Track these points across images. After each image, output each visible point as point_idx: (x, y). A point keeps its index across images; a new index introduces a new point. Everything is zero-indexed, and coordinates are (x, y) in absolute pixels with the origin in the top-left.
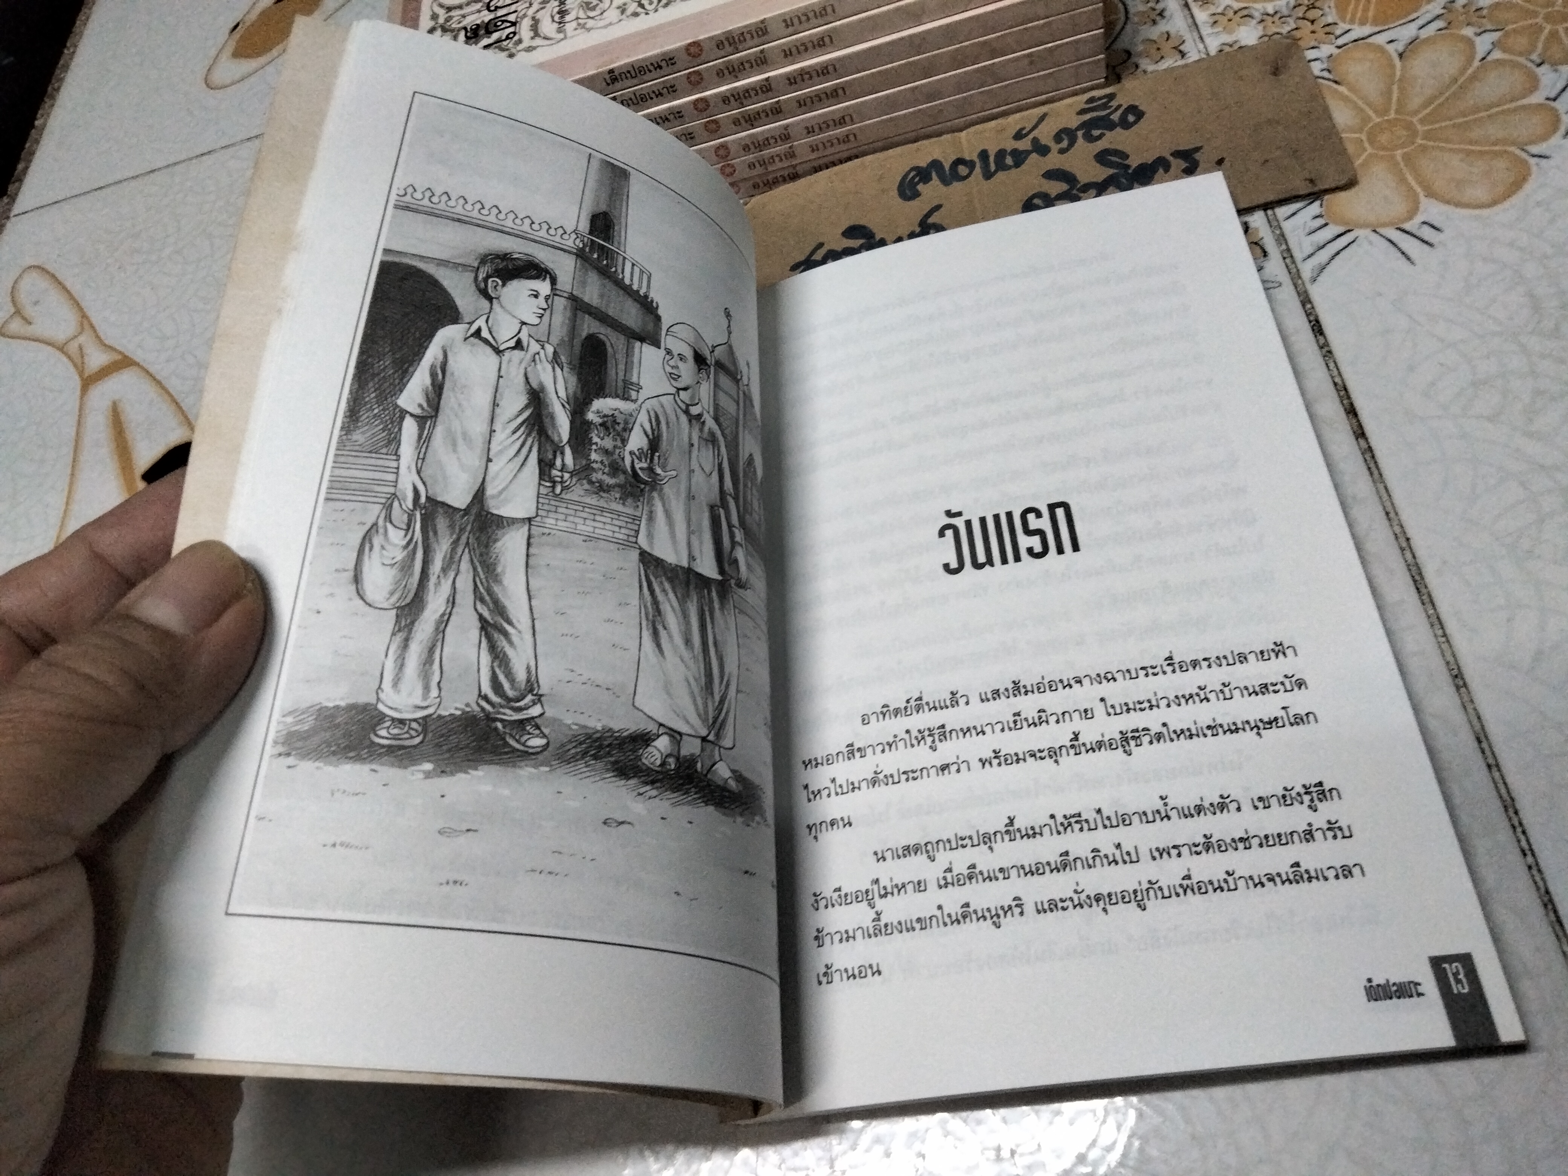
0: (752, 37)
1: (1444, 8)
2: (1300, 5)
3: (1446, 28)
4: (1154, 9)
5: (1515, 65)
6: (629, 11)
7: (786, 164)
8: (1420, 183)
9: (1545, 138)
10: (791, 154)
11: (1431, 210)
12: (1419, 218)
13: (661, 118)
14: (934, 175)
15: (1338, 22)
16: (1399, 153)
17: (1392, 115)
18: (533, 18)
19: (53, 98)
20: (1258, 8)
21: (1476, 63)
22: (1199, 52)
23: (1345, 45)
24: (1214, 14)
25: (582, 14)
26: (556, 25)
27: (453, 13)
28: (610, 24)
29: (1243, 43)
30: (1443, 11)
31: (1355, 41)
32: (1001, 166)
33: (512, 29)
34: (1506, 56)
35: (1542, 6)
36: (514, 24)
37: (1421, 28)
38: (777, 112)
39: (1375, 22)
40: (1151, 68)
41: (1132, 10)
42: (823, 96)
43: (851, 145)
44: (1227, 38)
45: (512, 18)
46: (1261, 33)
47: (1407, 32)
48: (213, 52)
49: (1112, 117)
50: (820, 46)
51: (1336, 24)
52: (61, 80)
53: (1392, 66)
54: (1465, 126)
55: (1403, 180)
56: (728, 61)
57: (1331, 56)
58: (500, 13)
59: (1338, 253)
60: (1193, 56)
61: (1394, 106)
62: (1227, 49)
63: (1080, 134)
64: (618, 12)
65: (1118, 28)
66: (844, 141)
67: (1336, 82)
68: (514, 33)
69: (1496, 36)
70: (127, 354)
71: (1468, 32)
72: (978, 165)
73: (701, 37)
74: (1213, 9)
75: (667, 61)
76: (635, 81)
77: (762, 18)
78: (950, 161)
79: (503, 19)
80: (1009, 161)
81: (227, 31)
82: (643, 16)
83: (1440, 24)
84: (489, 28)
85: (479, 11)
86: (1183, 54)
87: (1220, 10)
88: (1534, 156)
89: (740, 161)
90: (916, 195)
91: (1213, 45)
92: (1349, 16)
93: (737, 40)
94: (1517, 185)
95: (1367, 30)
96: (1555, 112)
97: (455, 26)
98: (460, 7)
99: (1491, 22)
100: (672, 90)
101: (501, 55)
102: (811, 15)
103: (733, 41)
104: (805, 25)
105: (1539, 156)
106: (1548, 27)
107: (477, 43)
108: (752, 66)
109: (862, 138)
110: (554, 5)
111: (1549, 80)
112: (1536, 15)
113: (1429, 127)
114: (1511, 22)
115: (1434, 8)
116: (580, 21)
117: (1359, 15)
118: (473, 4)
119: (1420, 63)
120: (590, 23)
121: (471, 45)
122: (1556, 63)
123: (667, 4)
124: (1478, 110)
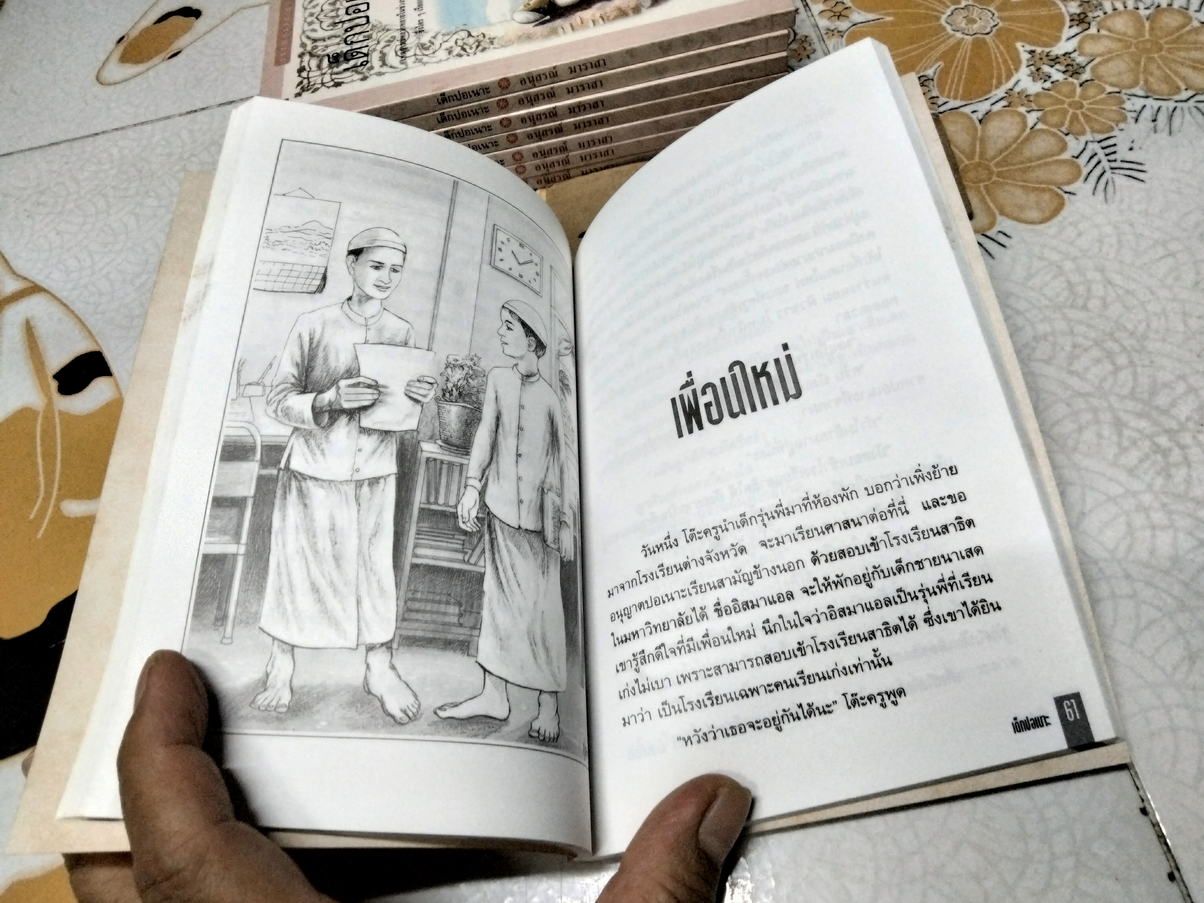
0: (546, 77)
1: (1006, 93)
3: (1008, 106)
5: (1054, 135)
6: (455, 53)
8: (996, 205)
9: (1069, 183)
10: (567, 161)
11: (1004, 224)
12: (997, 228)
15: (939, 96)
16: (982, 185)
17: (977, 159)
18: (381, 52)
21: (1028, 131)
23: (945, 111)
25: (418, 52)
26: (399, 59)
27: (318, 44)
28: (441, 61)
30: (1006, 95)
31: (952, 109)
33: (365, 59)
34: (1046, 127)
35: (1067, 97)
36: (366, 55)
37: (993, 104)
38: (559, 131)
39: (962, 99)
42: (593, 122)
43: (610, 157)
45: (365, 50)
47: (983, 107)
48: (103, 57)
50: (593, 87)
51: (937, 97)
53: (976, 129)
54: (1025, 170)
55: (985, 202)
56: (527, 93)
58: (355, 46)
61: (978, 154)
64: (446, 53)
66: (605, 155)
68: (367, 62)
69: (1039, 114)
70: (38, 283)
71: (1022, 110)
73: (509, 76)
75: (484, 90)
76: (460, 102)
77: (554, 65)
79: (358, 50)
81: (114, 42)
82: (465, 56)
83: (1004, 103)
84: (347, 57)
85: (338, 44)
88: (1066, 192)
89: (530, 164)
92: (946, 93)
93: (535, 79)
94: (1060, 207)
95: (958, 103)
96: (1078, 167)
97: (320, 53)
98: (324, 40)
99: (1036, 105)
100: (485, 111)
101: (357, 77)
102: (589, 65)
103: (532, 79)
104: (584, 72)
105: (1070, 193)
106: (1071, 111)
107: (337, 67)
108: (544, 98)
109: (617, 153)
110: (397, 44)
111: (1074, 145)
112: (1063, 102)
113: (1000, 169)
114: (1048, 105)
115: (1000, 92)
116: (418, 57)
117: (952, 94)
118: (334, 38)
119: (994, 128)
120: (425, 59)
121: (332, 68)
122: (1078, 134)
123: (484, 50)
124: (1031, 161)
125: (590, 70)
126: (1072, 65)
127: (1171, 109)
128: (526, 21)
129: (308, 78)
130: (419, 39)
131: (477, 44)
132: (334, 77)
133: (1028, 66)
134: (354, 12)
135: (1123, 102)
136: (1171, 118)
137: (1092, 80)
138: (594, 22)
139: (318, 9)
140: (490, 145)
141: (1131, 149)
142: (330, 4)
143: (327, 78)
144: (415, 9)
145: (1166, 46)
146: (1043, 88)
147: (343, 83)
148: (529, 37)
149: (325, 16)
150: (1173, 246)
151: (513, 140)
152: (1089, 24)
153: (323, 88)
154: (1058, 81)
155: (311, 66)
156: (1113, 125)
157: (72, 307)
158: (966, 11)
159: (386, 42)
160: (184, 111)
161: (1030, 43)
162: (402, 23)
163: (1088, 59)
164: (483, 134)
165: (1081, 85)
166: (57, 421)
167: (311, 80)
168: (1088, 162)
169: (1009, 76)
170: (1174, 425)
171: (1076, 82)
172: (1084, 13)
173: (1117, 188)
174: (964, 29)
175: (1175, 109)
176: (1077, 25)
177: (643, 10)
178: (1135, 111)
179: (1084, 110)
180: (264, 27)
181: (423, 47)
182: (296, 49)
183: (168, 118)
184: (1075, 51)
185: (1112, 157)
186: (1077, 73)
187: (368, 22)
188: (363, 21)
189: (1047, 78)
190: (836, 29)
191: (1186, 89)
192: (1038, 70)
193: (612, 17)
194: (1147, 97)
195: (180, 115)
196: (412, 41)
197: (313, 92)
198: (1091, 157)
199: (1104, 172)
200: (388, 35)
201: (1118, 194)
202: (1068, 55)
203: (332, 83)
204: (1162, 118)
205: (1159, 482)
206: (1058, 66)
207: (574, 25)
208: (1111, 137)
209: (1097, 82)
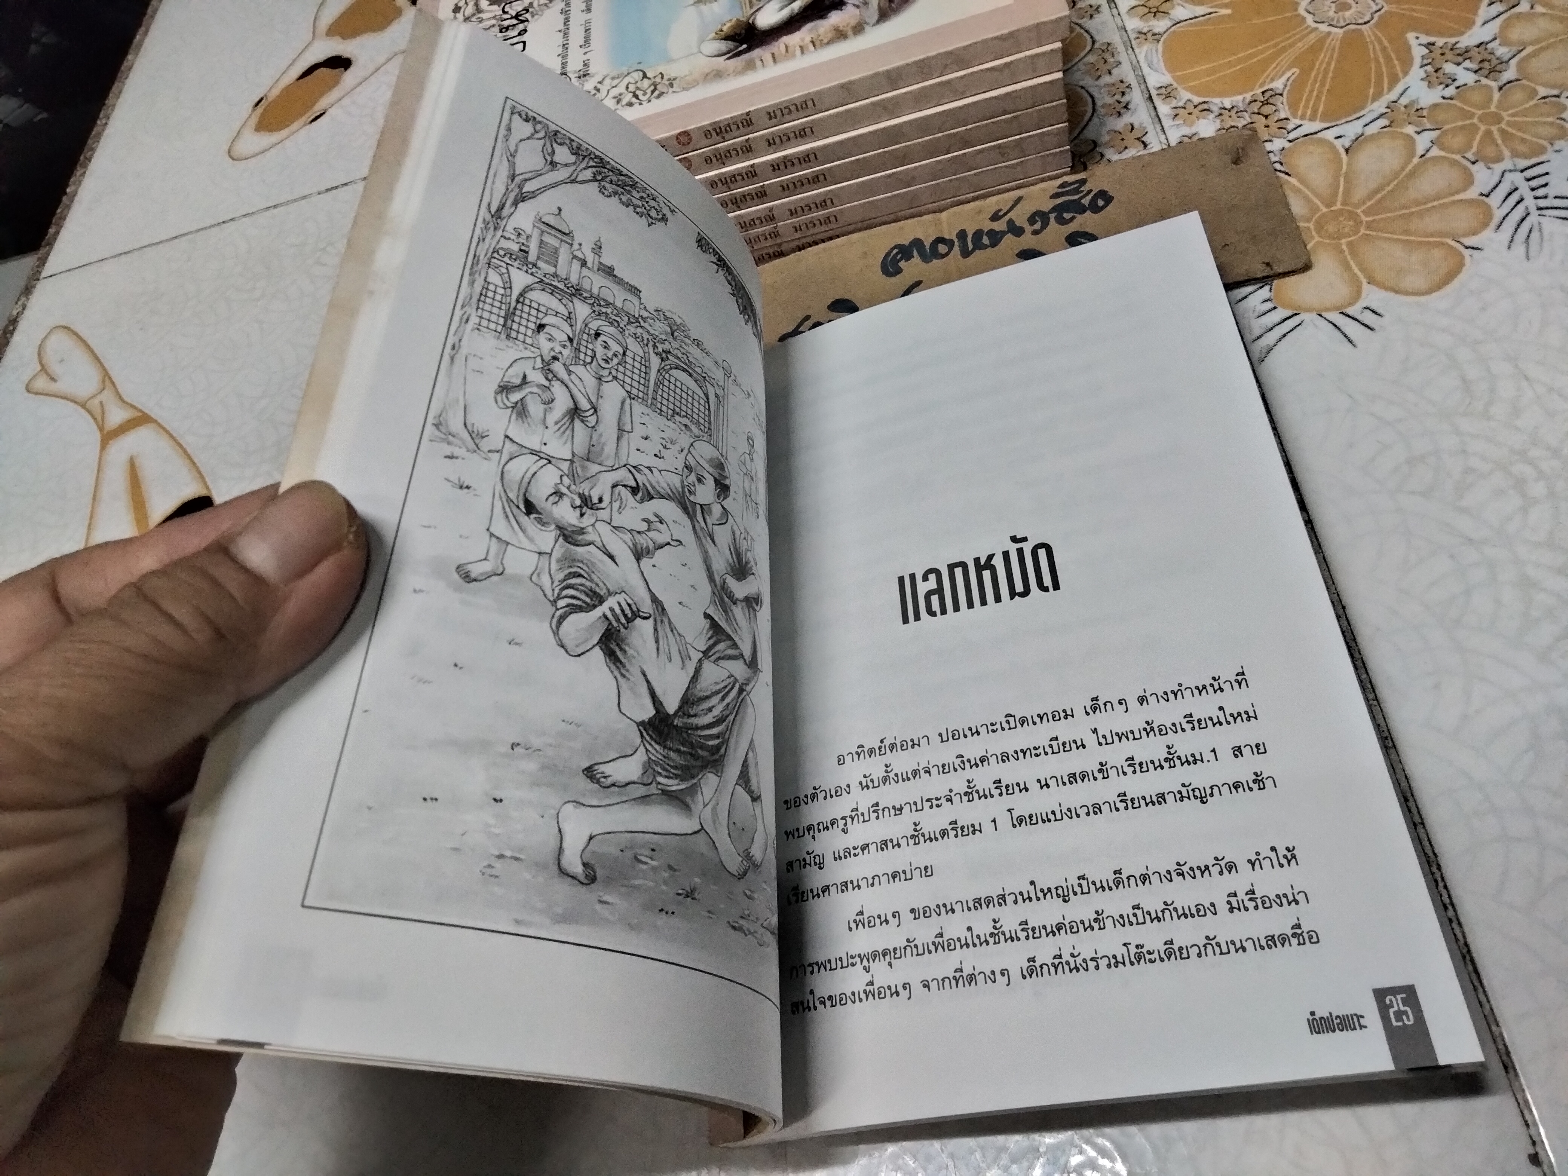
0: (738, 128)
1: (1388, 107)
2: (1255, 101)
3: (1388, 126)
4: (1119, 102)
5: (1454, 163)
6: (624, 102)
7: (770, 243)
8: (1363, 270)
9: (1474, 232)
10: (775, 234)
11: (1373, 296)
12: (1361, 304)
14: (915, 253)
15: (1290, 117)
16: (1344, 242)
17: (1338, 206)
19: (85, 166)
20: (1216, 102)
21: (1416, 160)
22: (1161, 142)
23: (1297, 139)
24: (1175, 108)
29: (1202, 136)
30: (1387, 110)
31: (1306, 135)
32: (978, 245)
34: (1443, 153)
35: (1478, 107)
37: (1365, 126)
38: (762, 195)
39: (1322, 121)
40: (1115, 157)
41: (1099, 103)
42: (805, 181)
43: (832, 226)
44: (1187, 131)
46: (1219, 127)
47: (1352, 130)
48: (238, 125)
49: (1083, 201)
50: (801, 136)
51: (1287, 119)
52: (93, 150)
53: (1341, 160)
54: (1407, 217)
55: (1347, 267)
56: (715, 149)
57: (1283, 149)
59: (1284, 336)
60: (1155, 146)
61: (1340, 198)
62: (1186, 140)
63: (1052, 216)
64: (614, 101)
65: (1086, 118)
66: (825, 223)
67: (1287, 174)
69: (1434, 135)
70: (147, 411)
71: (1410, 130)
72: (957, 244)
73: (689, 128)
74: (1174, 103)
77: (747, 110)
78: (931, 240)
80: (986, 240)
81: (251, 108)
82: (637, 106)
83: (1383, 122)
86: (1145, 145)
87: (1181, 104)
88: (1467, 248)
90: (899, 271)
91: (1174, 137)
92: (1300, 113)
93: (724, 131)
94: (1457, 269)
95: (1316, 126)
96: (1488, 207)
99: (1431, 121)
102: (793, 107)
103: (720, 130)
104: (787, 117)
105: (1473, 248)
106: (1483, 128)
108: (738, 153)
109: (842, 220)
111: (1483, 177)
112: (1471, 116)
113: (1371, 218)
114: (1449, 122)
115: (1379, 107)
117: (1309, 113)
119: (1365, 159)
122: (1490, 161)
123: (661, 94)
124: (1417, 203)
125: (794, 113)
126: (1489, 61)
128: (716, 53)
130: (583, 84)
131: (652, 88)
133: (1422, 66)
135: (1562, 109)
137: (1519, 80)
138: (802, 48)
144: (581, 47)
146: (1444, 98)
148: (718, 75)
154: (1465, 84)
156: (1547, 144)
160: (323, 189)
161: (1428, 33)
162: (564, 65)
163: (1514, 49)
165: (1500, 88)
168: (1505, 200)
169: (1394, 80)
171: (1494, 85)
173: (1546, 237)
174: (1333, 19)
177: (867, 28)
179: (1503, 125)
183: (304, 198)
184: (1495, 39)
185: (1540, 192)
186: (1495, 71)
189: (1450, 81)
190: (1149, 31)
192: (1437, 70)
193: (825, 41)
195: (319, 194)
198: (1509, 194)
199: (1528, 214)
201: (1546, 245)
202: (1484, 46)
206: (1467, 64)
207: (776, 54)
208: (1542, 163)
209: (1524, 82)
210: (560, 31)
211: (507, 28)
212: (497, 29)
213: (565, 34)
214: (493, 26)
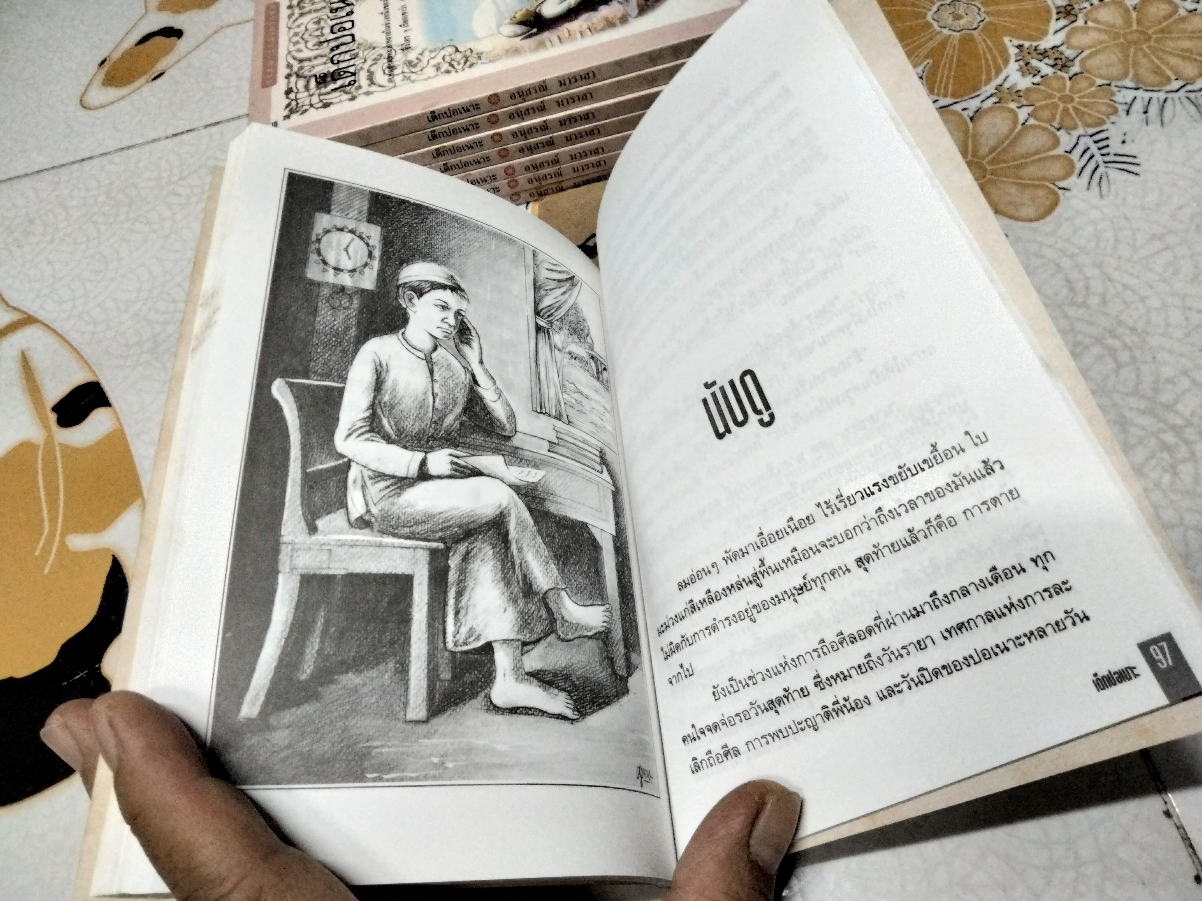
0: (536, 92)
1: (996, 89)
3: (998, 102)
5: (1044, 129)
6: (443, 69)
7: (555, 180)
9: (1062, 178)
10: (559, 174)
13: (467, 146)
17: (970, 158)
18: (368, 71)
21: (1019, 127)
25: (406, 69)
26: (387, 77)
27: (305, 64)
28: (429, 78)
30: (996, 91)
31: (942, 107)
33: (353, 78)
34: (1038, 123)
35: (1057, 91)
36: (354, 74)
37: (983, 101)
38: (550, 144)
39: (954, 95)
42: (584, 134)
43: (601, 168)
45: (352, 70)
47: (974, 104)
48: (85, 81)
50: (583, 99)
53: (967, 126)
54: (1018, 167)
56: (517, 108)
58: (342, 65)
61: (970, 152)
64: (434, 69)
66: (597, 166)
68: (355, 81)
69: (1030, 109)
70: (30, 313)
71: (1013, 106)
73: (499, 91)
75: (475, 106)
76: (450, 119)
77: (543, 78)
79: (345, 70)
81: (96, 67)
82: (453, 72)
83: (994, 99)
84: (334, 76)
85: (325, 63)
88: (1060, 188)
89: (522, 178)
93: (525, 94)
94: (1055, 204)
95: (948, 101)
96: (1071, 162)
97: (307, 73)
98: (309, 60)
99: (1026, 100)
100: (476, 127)
101: (345, 97)
102: (578, 78)
103: (522, 94)
104: (574, 85)
105: (1064, 189)
106: (1062, 106)
107: (325, 87)
108: (534, 111)
109: (609, 164)
110: (384, 62)
111: (1066, 140)
112: (1054, 97)
113: (993, 167)
114: (1038, 101)
115: (990, 89)
116: (406, 75)
117: (942, 91)
118: (320, 58)
119: (985, 125)
120: (414, 77)
121: (320, 89)
122: (1069, 129)
123: (471, 66)
124: (1024, 157)
125: (579, 82)
126: (1061, 59)
127: (1162, 100)
128: (512, 34)
129: (296, 99)
130: (406, 56)
131: (464, 59)
132: (322, 97)
133: (1017, 61)
134: (339, 30)
135: (1113, 94)
136: (1162, 109)
137: (1082, 73)
138: (581, 33)
139: (303, 28)
140: (482, 160)
141: (1124, 142)
142: (314, 23)
143: (315, 100)
144: (401, 26)
145: (1154, 36)
146: (1034, 84)
147: (331, 103)
148: (516, 51)
149: (310, 35)
150: (1171, 239)
151: (504, 155)
152: (1076, 16)
153: (312, 110)
154: (1047, 75)
155: (298, 87)
156: (1104, 117)
157: (68, 338)
158: (952, 7)
159: (373, 60)
160: (170, 134)
161: (1017, 38)
162: (389, 40)
163: (1077, 52)
164: (474, 151)
165: (1071, 78)
166: (58, 455)
167: (299, 101)
168: (1082, 156)
169: (998, 71)
170: (1179, 421)
171: (1066, 76)
172: (1069, 5)
173: (1112, 182)
174: (951, 26)
175: (1166, 100)
176: (1064, 17)
177: (630, 19)
178: (1126, 103)
179: (1075, 104)
180: (249, 46)
181: (410, 64)
182: (282, 71)
184: (1063, 44)
185: (1105, 151)
186: (1066, 66)
187: (354, 40)
188: (349, 39)
189: (1036, 72)
191: (1177, 79)
192: (1027, 64)
193: (599, 28)
194: (1137, 89)
195: (167, 138)
196: (399, 58)
197: (302, 113)
198: (1084, 152)
199: (1097, 167)
200: (373, 54)
201: (1113, 188)
202: (1056, 49)
203: (320, 104)
204: (1153, 110)
205: (1166, 479)
206: (1046, 60)
207: (561, 37)
208: (1103, 131)
209: (1086, 74)
210: (382, 13)
211: (336, 10)
212: (327, 10)
213: (386, 16)
214: (325, 7)
